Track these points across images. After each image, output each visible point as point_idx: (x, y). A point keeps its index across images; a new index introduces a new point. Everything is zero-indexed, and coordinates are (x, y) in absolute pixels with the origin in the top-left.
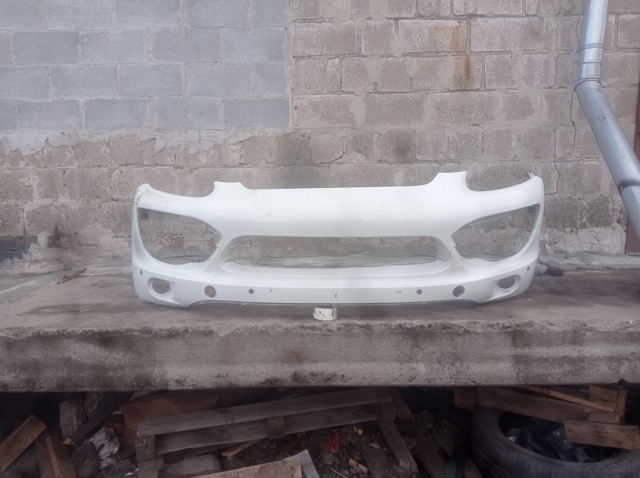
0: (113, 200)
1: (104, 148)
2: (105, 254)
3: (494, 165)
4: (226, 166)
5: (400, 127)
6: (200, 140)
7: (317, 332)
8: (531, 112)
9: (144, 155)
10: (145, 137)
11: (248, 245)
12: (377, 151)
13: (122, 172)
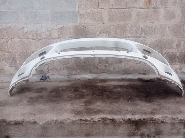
0: (9, 52)
1: (4, 32)
2: (7, 73)
3: (159, 38)
4: (53, 39)
5: (122, 23)
6: (42, 28)
7: (88, 122)
8: (174, 17)
9: (20, 34)
10: (20, 27)
11: (62, 70)
12: (112, 33)
13: (12, 41)
